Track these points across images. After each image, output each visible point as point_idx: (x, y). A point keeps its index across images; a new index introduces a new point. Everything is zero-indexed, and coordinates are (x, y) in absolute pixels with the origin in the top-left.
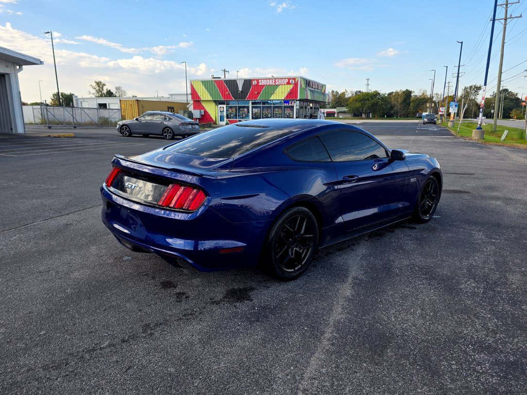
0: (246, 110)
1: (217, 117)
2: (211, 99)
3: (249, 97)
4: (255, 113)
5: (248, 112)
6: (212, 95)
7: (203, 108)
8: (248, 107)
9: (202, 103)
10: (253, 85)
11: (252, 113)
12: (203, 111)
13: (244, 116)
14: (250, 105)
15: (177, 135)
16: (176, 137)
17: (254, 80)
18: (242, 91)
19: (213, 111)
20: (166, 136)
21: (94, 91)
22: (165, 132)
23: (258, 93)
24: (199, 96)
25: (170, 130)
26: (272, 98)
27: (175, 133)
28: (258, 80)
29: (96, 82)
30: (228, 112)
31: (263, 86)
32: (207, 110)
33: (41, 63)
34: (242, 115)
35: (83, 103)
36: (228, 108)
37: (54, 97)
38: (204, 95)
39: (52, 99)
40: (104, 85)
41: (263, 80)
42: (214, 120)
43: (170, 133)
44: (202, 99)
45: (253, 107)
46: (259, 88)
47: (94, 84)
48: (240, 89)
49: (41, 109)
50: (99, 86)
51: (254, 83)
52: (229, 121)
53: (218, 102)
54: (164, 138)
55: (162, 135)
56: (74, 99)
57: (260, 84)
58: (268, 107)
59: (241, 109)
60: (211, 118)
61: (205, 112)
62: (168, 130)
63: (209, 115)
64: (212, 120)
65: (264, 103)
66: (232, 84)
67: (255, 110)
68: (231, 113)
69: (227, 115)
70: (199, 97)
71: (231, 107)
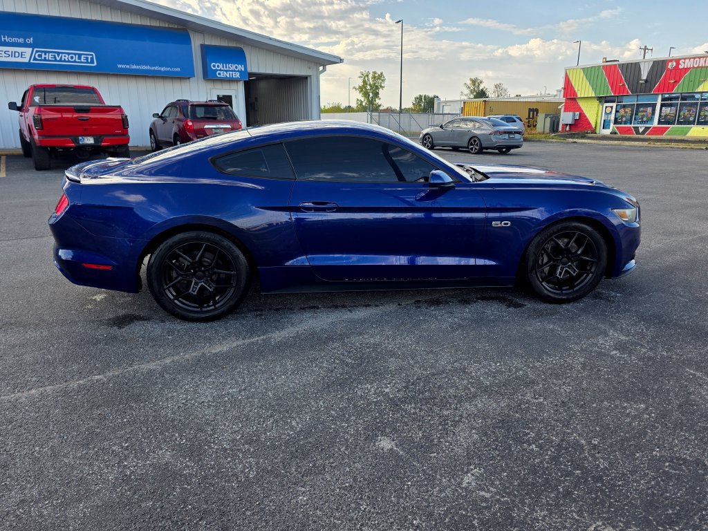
0: (649, 110)
1: (599, 122)
2: (594, 95)
3: (659, 90)
4: (666, 116)
5: (653, 113)
6: (594, 89)
7: (579, 109)
8: (654, 106)
9: (578, 101)
10: (668, 70)
11: (660, 115)
12: (577, 113)
13: (645, 119)
14: (659, 102)
15: (487, 148)
16: (484, 151)
17: (671, 61)
18: (646, 81)
19: (594, 113)
20: (472, 149)
21: (467, 91)
22: (472, 144)
23: (676, 82)
24: (574, 91)
25: (477, 141)
26: (700, 89)
27: (483, 146)
28: (678, 61)
29: (471, 80)
30: (618, 114)
31: (686, 70)
32: (585, 112)
33: (341, 61)
34: (642, 118)
35: (445, 107)
36: (619, 107)
37: (416, 101)
38: (583, 89)
39: (413, 104)
40: (481, 82)
41: (687, 60)
42: (594, 126)
43: (477, 145)
44: (579, 96)
45: (662, 106)
46: (678, 73)
47: (469, 83)
48: (644, 76)
49: (379, 116)
50: (474, 85)
51: (671, 65)
52: (617, 128)
53: (603, 100)
54: (468, 152)
55: (468, 148)
56: (436, 102)
57: (680, 67)
58: (691, 105)
59: (641, 109)
60: (590, 124)
61: (582, 115)
62: (475, 141)
63: (587, 119)
64: (591, 127)
65: (684, 98)
66: (633, 68)
67: (667, 110)
68: (622, 116)
69: (616, 119)
70: (575, 93)
71: (624, 106)
